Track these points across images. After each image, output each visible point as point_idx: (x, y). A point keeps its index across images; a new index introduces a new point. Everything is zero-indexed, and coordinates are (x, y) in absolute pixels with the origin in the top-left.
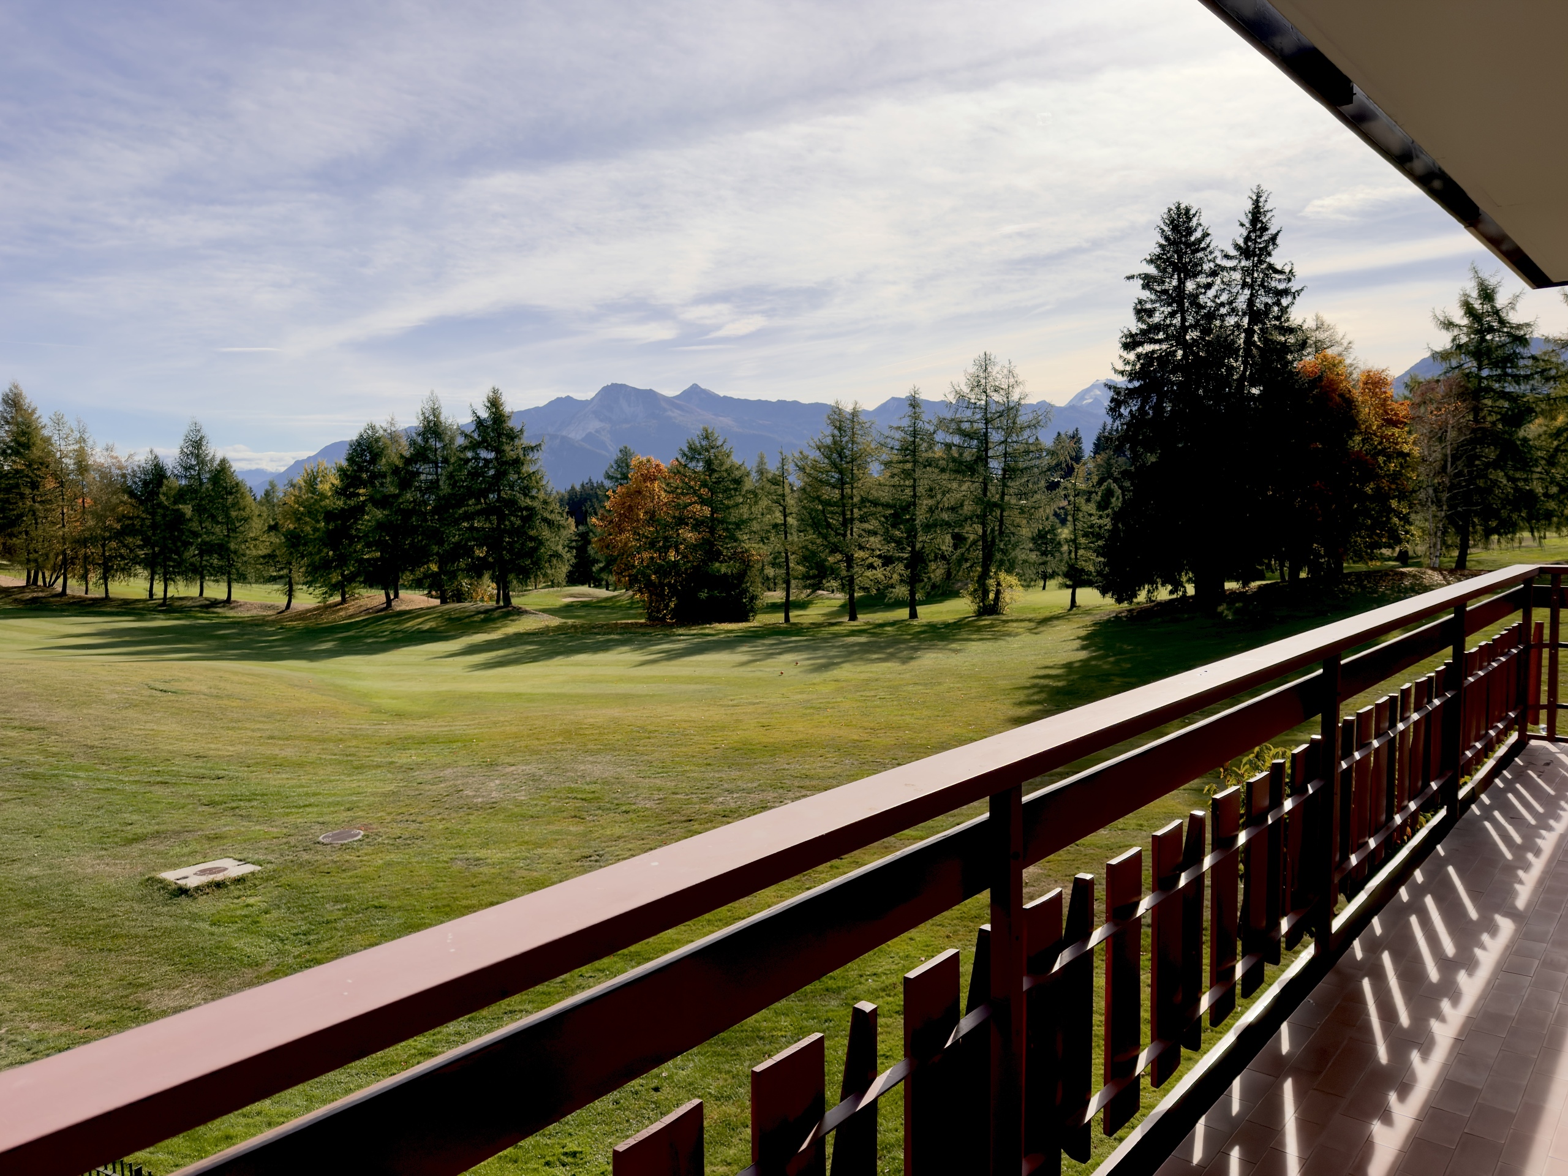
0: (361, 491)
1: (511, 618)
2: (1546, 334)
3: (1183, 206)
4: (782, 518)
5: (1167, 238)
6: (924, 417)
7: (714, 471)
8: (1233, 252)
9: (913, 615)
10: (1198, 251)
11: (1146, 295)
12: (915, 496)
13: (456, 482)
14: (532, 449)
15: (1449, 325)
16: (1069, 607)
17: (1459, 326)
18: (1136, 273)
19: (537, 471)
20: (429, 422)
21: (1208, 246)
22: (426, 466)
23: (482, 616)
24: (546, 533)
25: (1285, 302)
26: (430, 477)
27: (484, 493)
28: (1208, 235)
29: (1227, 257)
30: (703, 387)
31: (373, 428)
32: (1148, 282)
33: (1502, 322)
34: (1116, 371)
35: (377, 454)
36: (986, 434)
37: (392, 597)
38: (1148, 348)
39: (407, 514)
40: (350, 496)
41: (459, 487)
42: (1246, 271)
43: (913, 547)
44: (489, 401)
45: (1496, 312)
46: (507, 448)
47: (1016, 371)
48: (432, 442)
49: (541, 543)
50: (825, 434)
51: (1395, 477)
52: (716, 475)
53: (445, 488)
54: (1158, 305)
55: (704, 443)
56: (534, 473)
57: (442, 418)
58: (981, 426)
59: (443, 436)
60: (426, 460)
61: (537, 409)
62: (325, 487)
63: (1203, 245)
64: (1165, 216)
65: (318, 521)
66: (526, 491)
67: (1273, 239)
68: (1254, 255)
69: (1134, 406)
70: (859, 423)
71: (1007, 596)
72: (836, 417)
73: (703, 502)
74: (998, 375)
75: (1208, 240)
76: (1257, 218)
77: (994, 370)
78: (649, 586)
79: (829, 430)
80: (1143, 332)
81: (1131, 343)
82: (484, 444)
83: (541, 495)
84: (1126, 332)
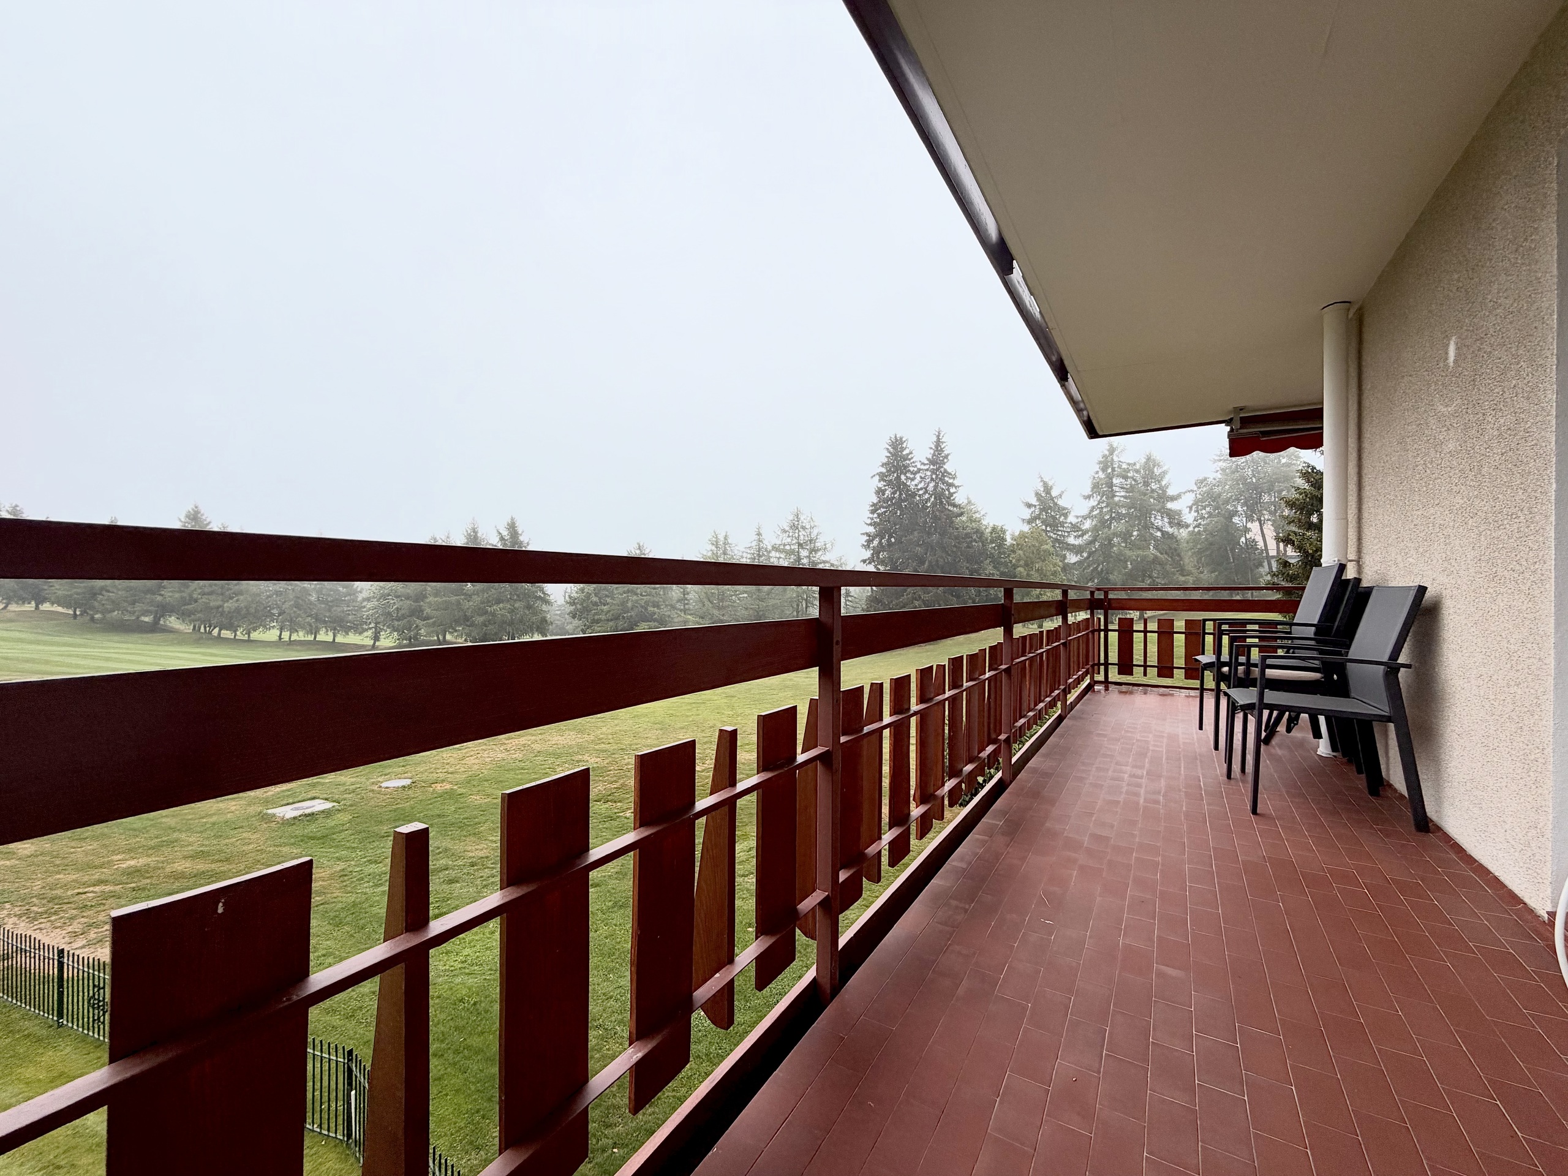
3: (898, 436)
5: (890, 452)
8: (927, 462)
10: (905, 460)
11: (881, 483)
17: (1035, 506)
18: (876, 472)
21: (912, 458)
28: (913, 452)
29: (922, 464)
32: (881, 476)
33: (1056, 504)
34: (866, 523)
36: (798, 552)
38: (882, 511)
42: (933, 472)
45: (1052, 499)
47: (815, 519)
54: (887, 487)
63: (909, 457)
64: (889, 441)
67: (946, 457)
68: (937, 463)
74: (805, 521)
76: (938, 445)
77: (802, 518)
80: (880, 502)
81: (873, 508)
84: (871, 502)
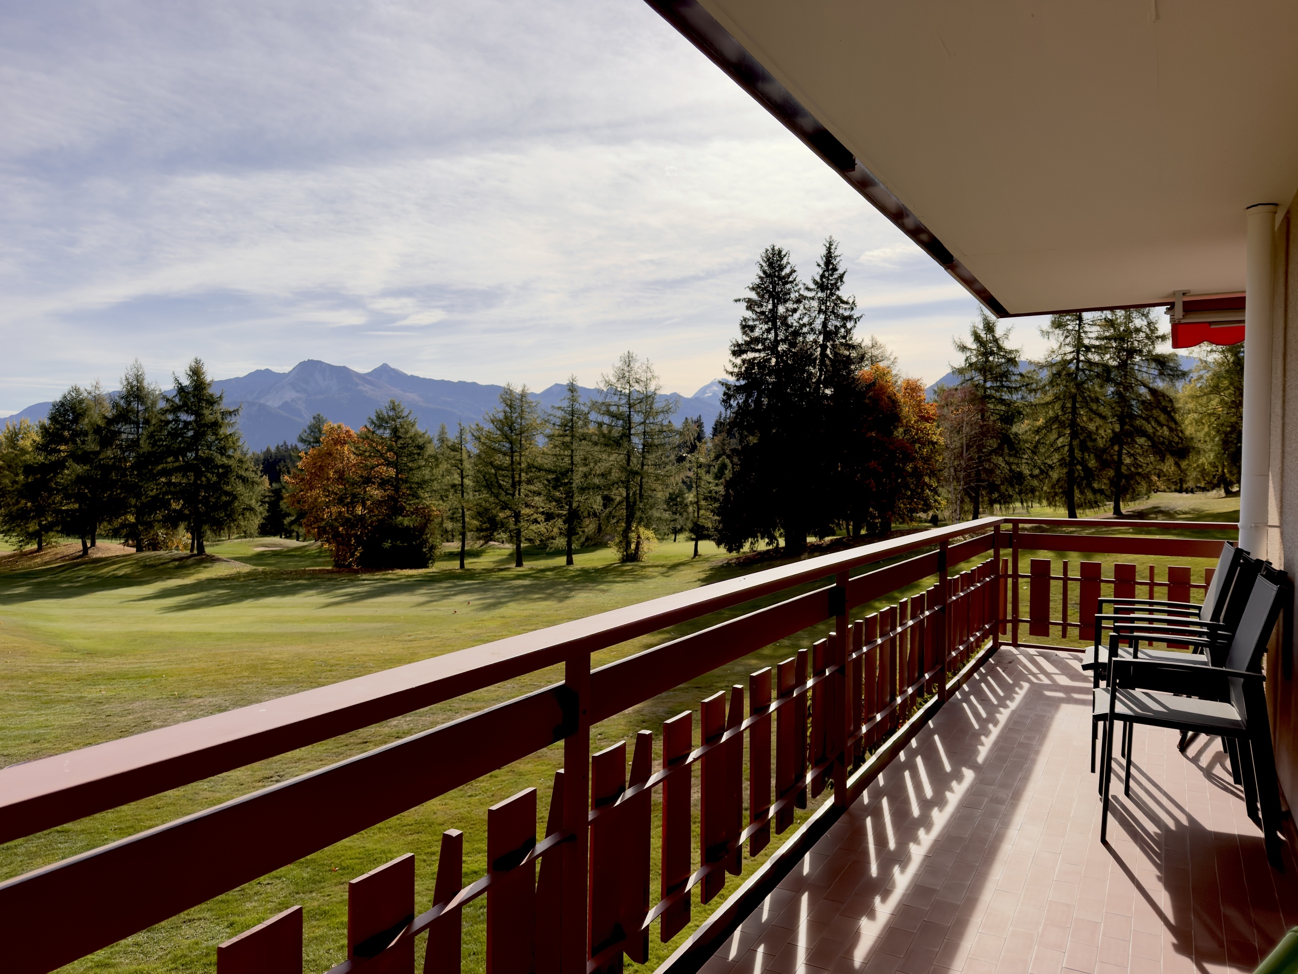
0: (63, 448)
1: (204, 565)
2: (1029, 359)
3: (776, 248)
4: (460, 479)
5: (765, 272)
6: (581, 400)
7: (399, 438)
8: (812, 286)
9: (570, 562)
10: (787, 283)
11: (749, 314)
12: (572, 463)
13: (155, 441)
14: (230, 413)
15: (963, 348)
16: (692, 556)
17: (970, 349)
18: (742, 297)
19: (235, 433)
20: (132, 387)
21: (795, 280)
22: (127, 426)
23: (177, 563)
24: (240, 488)
25: (849, 325)
26: (131, 437)
27: (182, 452)
28: (795, 271)
29: (808, 289)
30: (392, 366)
31: (77, 390)
32: (751, 304)
33: (1000, 348)
34: (727, 372)
35: (80, 414)
36: (629, 416)
37: (89, 545)
38: (750, 355)
39: (106, 469)
40: (50, 453)
41: (159, 446)
42: (822, 301)
43: (571, 506)
44: (191, 370)
45: (996, 341)
46: (206, 412)
47: (653, 368)
48: (134, 405)
49: (235, 498)
50: (499, 410)
51: (927, 460)
52: (401, 441)
53: (145, 446)
54: (757, 323)
55: (391, 414)
56: (230, 435)
57: (145, 384)
58: (625, 409)
59: (145, 399)
60: (127, 421)
61: (237, 379)
62: (26, 444)
63: (791, 279)
64: (763, 255)
65: (17, 475)
66: (222, 451)
67: (841, 277)
68: (827, 288)
69: (741, 399)
70: (527, 403)
71: (645, 546)
72: (508, 396)
73: (389, 464)
74: (639, 370)
75: (794, 275)
76: (829, 261)
77: (636, 366)
78: (336, 537)
79: (501, 407)
80: (747, 343)
81: (738, 351)
82: (185, 407)
83: (238, 455)
84: (734, 342)
